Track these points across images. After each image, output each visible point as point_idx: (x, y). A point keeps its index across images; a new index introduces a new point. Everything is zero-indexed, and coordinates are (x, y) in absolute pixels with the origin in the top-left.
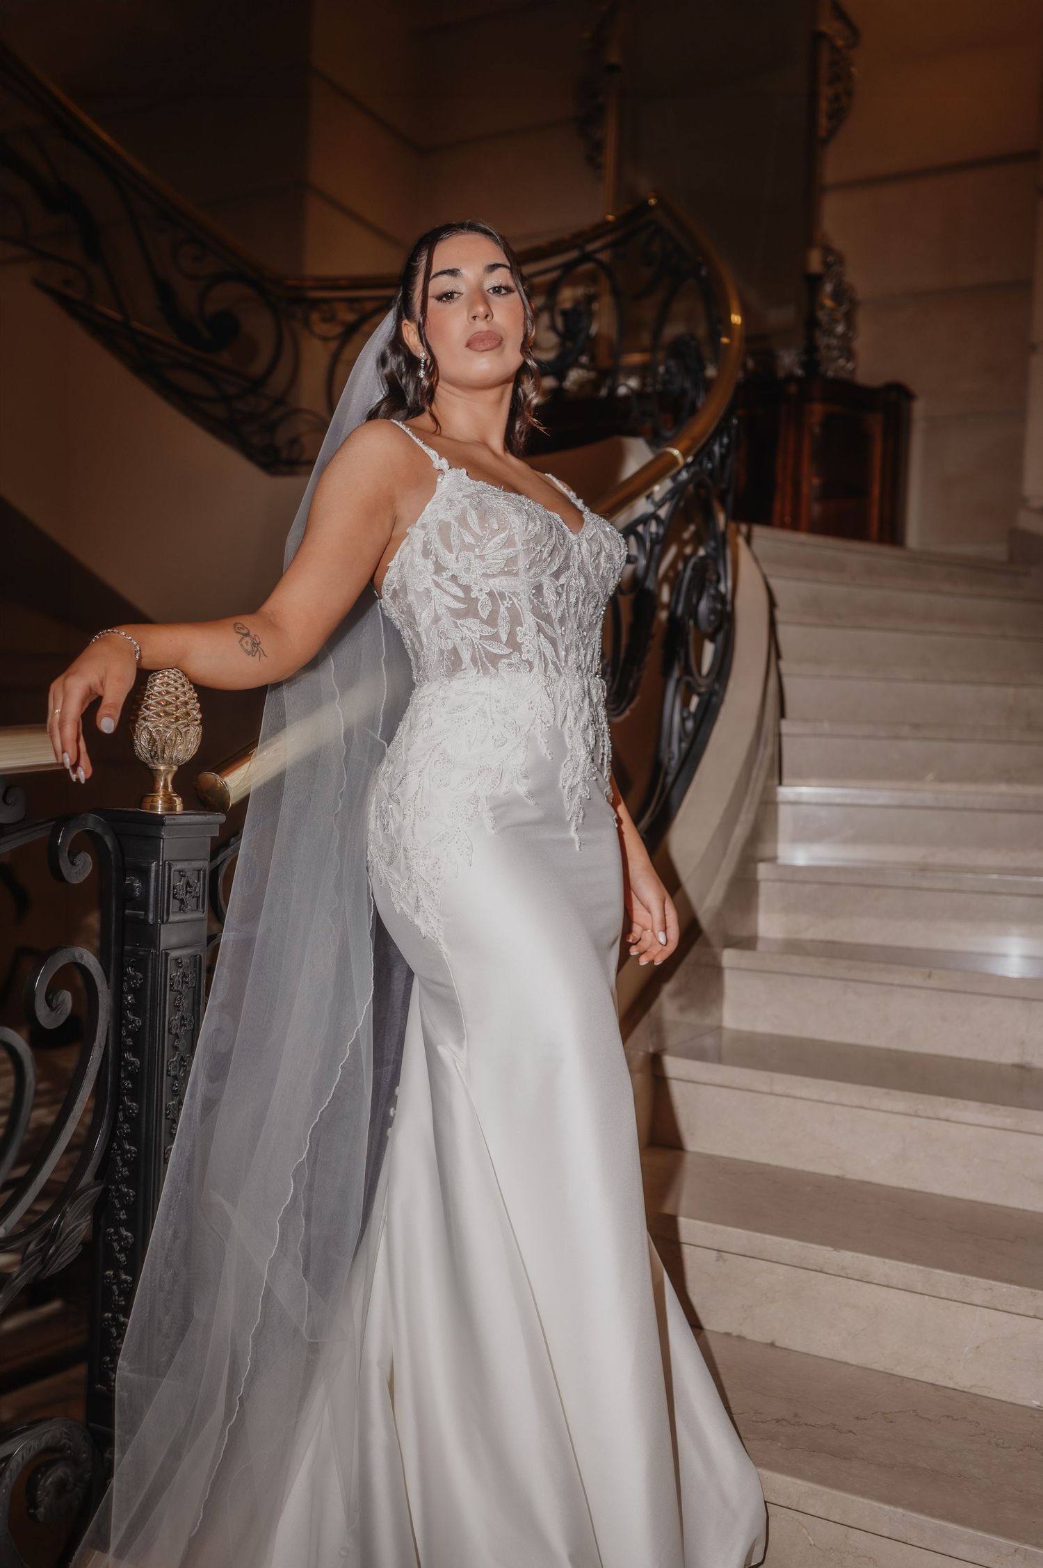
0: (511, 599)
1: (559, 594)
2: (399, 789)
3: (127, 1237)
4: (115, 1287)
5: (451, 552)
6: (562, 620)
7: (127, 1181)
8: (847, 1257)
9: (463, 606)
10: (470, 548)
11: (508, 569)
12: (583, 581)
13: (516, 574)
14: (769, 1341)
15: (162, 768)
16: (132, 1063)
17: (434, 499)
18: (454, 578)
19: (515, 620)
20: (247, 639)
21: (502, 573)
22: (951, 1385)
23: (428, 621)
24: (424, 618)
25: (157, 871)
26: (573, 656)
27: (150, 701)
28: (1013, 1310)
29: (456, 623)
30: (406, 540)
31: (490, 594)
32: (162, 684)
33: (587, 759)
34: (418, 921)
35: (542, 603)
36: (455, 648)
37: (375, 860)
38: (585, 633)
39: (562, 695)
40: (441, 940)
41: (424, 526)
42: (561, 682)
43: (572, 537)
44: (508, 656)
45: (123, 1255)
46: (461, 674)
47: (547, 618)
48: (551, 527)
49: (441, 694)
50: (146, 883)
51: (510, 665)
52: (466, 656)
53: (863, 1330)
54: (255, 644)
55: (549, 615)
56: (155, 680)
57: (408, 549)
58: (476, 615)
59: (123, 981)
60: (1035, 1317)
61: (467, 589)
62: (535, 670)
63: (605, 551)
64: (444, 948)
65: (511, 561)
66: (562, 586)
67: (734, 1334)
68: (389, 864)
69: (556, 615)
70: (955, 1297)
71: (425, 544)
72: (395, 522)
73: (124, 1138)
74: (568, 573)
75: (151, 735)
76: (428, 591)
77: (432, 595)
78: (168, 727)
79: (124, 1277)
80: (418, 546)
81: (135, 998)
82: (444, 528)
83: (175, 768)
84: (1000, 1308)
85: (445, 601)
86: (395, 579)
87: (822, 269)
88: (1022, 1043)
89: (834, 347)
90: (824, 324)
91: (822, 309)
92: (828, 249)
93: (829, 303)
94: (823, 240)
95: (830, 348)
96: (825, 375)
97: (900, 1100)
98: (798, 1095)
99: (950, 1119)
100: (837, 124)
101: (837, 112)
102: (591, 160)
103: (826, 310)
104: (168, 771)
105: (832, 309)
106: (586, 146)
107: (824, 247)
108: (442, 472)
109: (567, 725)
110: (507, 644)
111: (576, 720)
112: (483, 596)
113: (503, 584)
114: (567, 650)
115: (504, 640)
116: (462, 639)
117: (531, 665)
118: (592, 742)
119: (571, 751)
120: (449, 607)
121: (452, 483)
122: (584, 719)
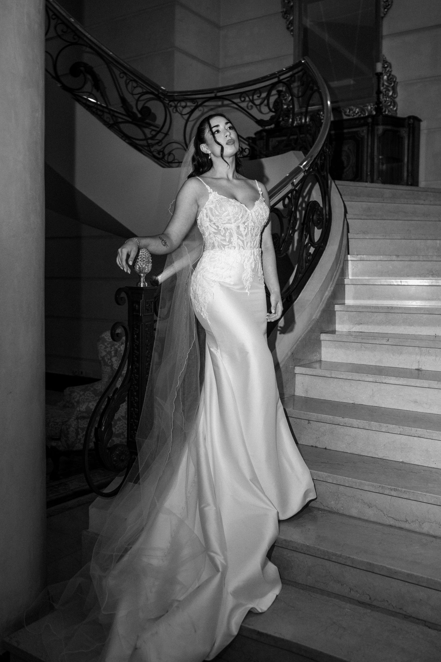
0: (230, 230)
1: (245, 228)
2: (196, 279)
4: (134, 413)
5: (213, 216)
6: (246, 235)
7: (136, 385)
8: (346, 420)
9: (217, 231)
10: (218, 216)
11: (229, 222)
12: (253, 224)
13: (231, 224)
15: (142, 275)
17: (208, 201)
18: (214, 224)
19: (231, 235)
20: (163, 242)
21: (227, 223)
22: (377, 457)
24: (207, 234)
25: (142, 302)
26: (249, 244)
28: (394, 432)
29: (214, 236)
30: (201, 212)
31: (224, 228)
32: (142, 252)
33: (251, 271)
34: (202, 314)
35: (239, 231)
36: (213, 242)
37: (191, 298)
38: (254, 238)
39: (244, 255)
40: (208, 320)
41: (206, 209)
42: (244, 252)
43: (249, 211)
44: (228, 245)
45: (136, 404)
46: (214, 249)
47: (241, 235)
48: (241, 209)
49: (208, 254)
50: (139, 305)
51: (229, 247)
52: (216, 244)
53: (352, 442)
54: (165, 243)
57: (202, 215)
58: (220, 234)
59: (134, 332)
60: (400, 434)
61: (218, 227)
62: (236, 249)
64: (209, 322)
65: (230, 220)
66: (246, 226)
67: (314, 446)
68: (194, 298)
69: (244, 234)
71: (206, 214)
72: (198, 206)
73: (135, 373)
74: (248, 222)
75: (140, 267)
76: (208, 226)
77: (209, 228)
78: (143, 264)
79: (136, 410)
81: (137, 336)
82: (211, 209)
83: (145, 275)
84: (390, 432)
85: (212, 229)
86: (200, 222)
87: (383, 70)
88: (419, 362)
89: (388, 102)
90: (384, 92)
91: (383, 86)
92: (385, 62)
93: (386, 83)
94: (383, 58)
95: (387, 102)
96: (384, 113)
97: (371, 377)
98: (340, 378)
99: (387, 383)
100: (387, 10)
101: (387, 6)
102: (288, 28)
103: (385, 86)
104: (143, 276)
105: (387, 86)
106: (286, 23)
107: (384, 61)
108: (211, 193)
109: (245, 263)
110: (228, 242)
111: (248, 261)
112: (222, 229)
113: (228, 226)
114: (247, 243)
115: (227, 241)
116: (216, 240)
117: (235, 247)
118: (253, 266)
119: (246, 270)
120: (213, 231)
121: (213, 196)
122: (251, 261)
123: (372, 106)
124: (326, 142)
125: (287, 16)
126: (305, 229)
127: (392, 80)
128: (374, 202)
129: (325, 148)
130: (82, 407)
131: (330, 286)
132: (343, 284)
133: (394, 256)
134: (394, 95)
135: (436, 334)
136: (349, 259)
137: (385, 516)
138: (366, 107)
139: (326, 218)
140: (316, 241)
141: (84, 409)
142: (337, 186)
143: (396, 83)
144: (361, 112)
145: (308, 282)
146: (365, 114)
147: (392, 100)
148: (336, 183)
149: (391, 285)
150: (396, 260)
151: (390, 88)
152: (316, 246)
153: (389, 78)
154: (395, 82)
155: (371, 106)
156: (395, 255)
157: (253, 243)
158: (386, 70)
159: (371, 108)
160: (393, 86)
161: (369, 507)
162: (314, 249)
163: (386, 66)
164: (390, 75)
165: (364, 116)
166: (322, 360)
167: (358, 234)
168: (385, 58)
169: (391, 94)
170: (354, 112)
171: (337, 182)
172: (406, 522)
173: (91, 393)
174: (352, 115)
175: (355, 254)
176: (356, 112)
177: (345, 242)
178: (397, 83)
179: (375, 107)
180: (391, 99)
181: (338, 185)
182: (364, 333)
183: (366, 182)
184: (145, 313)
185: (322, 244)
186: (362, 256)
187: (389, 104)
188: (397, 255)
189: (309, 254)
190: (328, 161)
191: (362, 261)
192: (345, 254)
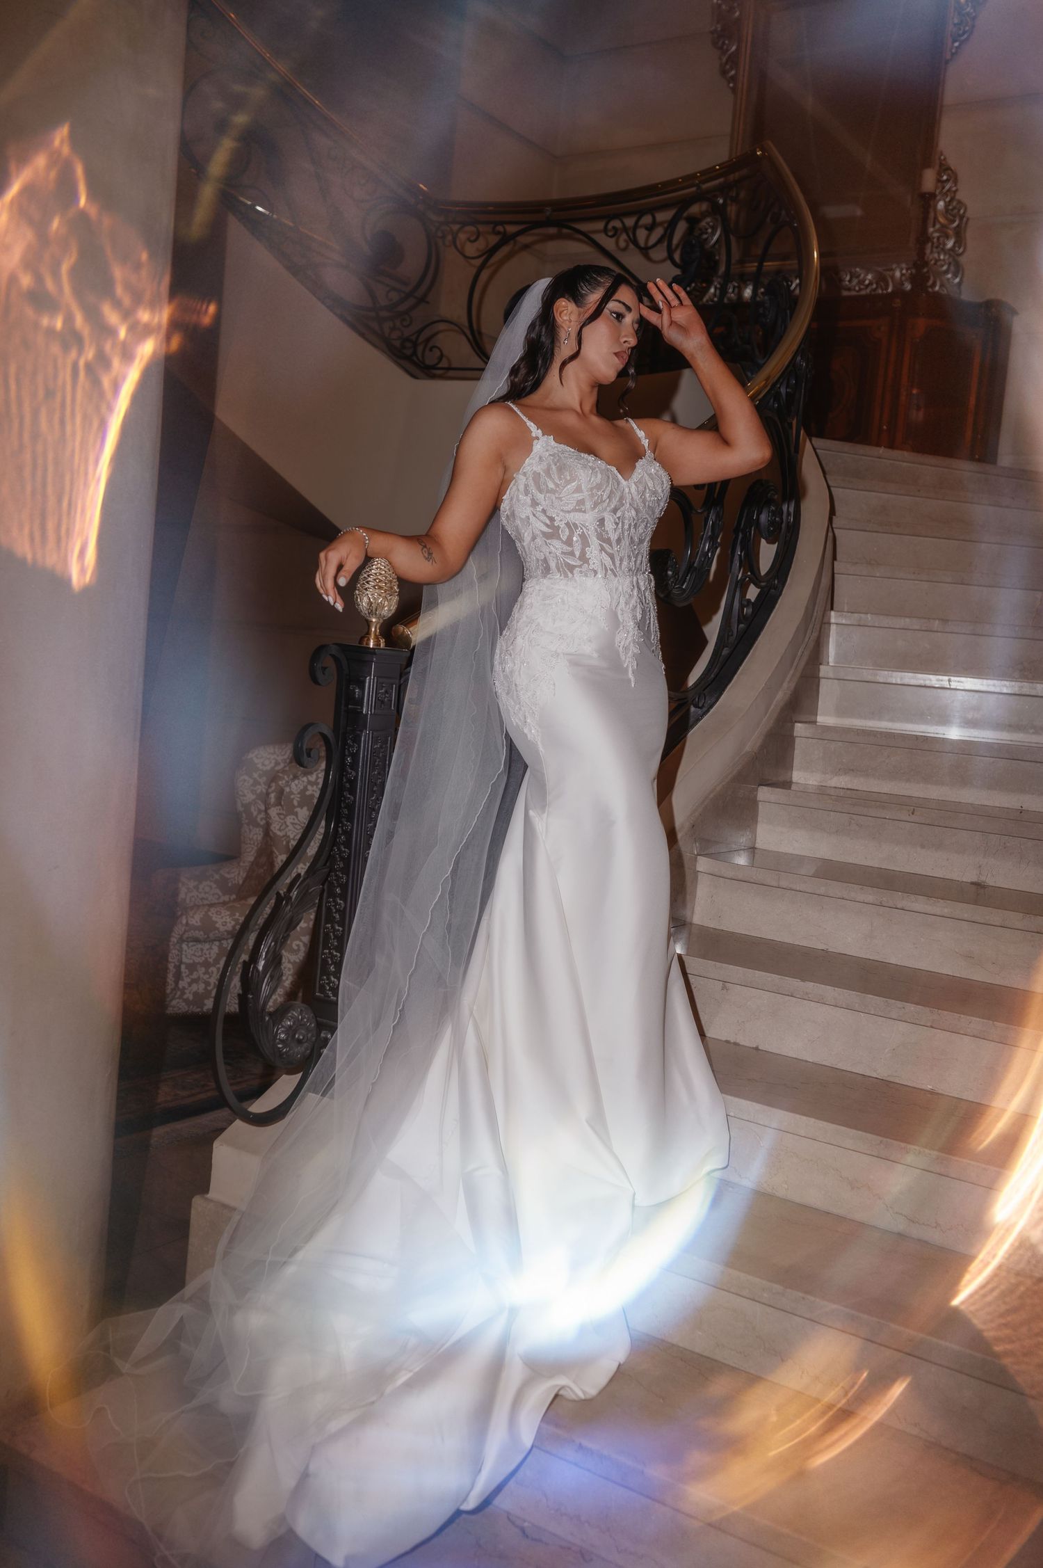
0: (581, 529)
1: (617, 524)
2: (512, 647)
3: (340, 903)
4: (331, 934)
5: (541, 493)
6: (619, 541)
7: (342, 870)
8: (810, 986)
9: (550, 531)
10: (552, 491)
11: (580, 507)
12: (633, 513)
13: (584, 512)
14: (754, 1046)
15: (374, 620)
16: (349, 798)
17: (531, 456)
18: (544, 511)
19: (585, 543)
20: (425, 549)
21: (575, 510)
22: (875, 1075)
23: (529, 538)
24: (527, 537)
25: (370, 682)
26: (625, 563)
27: (370, 579)
28: (918, 1022)
29: (546, 542)
30: (513, 482)
31: (568, 524)
32: (377, 568)
33: (635, 627)
34: (526, 731)
35: (604, 531)
36: (545, 558)
37: (499, 691)
38: (635, 547)
39: (617, 589)
40: (539, 743)
41: (525, 474)
42: (616, 581)
43: (623, 482)
44: (580, 566)
45: (337, 915)
46: (550, 576)
47: (608, 541)
48: (609, 477)
49: (537, 587)
50: (363, 689)
51: (581, 572)
52: (553, 564)
53: (819, 1038)
54: (431, 555)
55: (609, 539)
56: (372, 566)
57: (514, 488)
58: (559, 538)
59: (345, 749)
60: (932, 1027)
61: (552, 519)
62: (597, 576)
63: (649, 488)
64: (541, 748)
65: (581, 502)
66: (619, 518)
67: (732, 1041)
68: (508, 694)
69: (614, 537)
70: (880, 1014)
71: (525, 486)
72: (506, 469)
73: (342, 844)
74: (622, 509)
75: (370, 599)
76: (528, 518)
77: (530, 521)
78: (380, 595)
79: (337, 928)
80: (522, 487)
81: (352, 759)
82: (536, 477)
83: (381, 621)
84: (909, 1021)
85: (539, 526)
86: (507, 508)
87: (936, 188)
88: (980, 867)
89: (943, 263)
90: (935, 240)
91: (934, 226)
92: (944, 168)
93: (941, 220)
94: (940, 158)
95: (939, 263)
96: (930, 290)
97: (870, 894)
98: (798, 889)
99: (906, 908)
100: (960, 45)
101: (961, 36)
102: (724, 73)
103: (938, 226)
104: (377, 623)
105: (943, 226)
106: (720, 59)
107: (941, 165)
108: (537, 438)
109: (619, 608)
110: (580, 558)
111: (626, 603)
112: (562, 525)
113: (576, 517)
114: (621, 560)
115: (577, 556)
116: (550, 553)
117: (596, 572)
118: (639, 616)
119: (622, 623)
120: (541, 531)
121: (544, 445)
122: (633, 602)
123: (904, 271)
124: (803, 346)
125: (724, 43)
126: (739, 542)
127: (956, 211)
128: (895, 494)
129: (799, 358)
130: (193, 917)
131: (788, 679)
132: (816, 678)
133: (937, 622)
134: (957, 249)
135: (1022, 807)
136: (833, 620)
137: (888, 1210)
138: (891, 273)
139: (788, 523)
140: (763, 573)
141: (197, 922)
142: (818, 451)
143: (965, 219)
144: (877, 283)
145: (741, 668)
146: (887, 289)
147: (951, 260)
148: (813, 442)
149: (925, 686)
150: (939, 630)
151: (951, 232)
152: (763, 584)
153: (950, 207)
154: (962, 218)
155: (902, 270)
156: (939, 619)
157: (633, 559)
158: (943, 188)
159: (902, 275)
160: (958, 226)
161: (853, 1188)
162: (759, 590)
163: (945, 178)
164: (952, 199)
165: (885, 292)
166: (757, 846)
167: (857, 563)
168: (945, 159)
169: (950, 244)
170: (861, 282)
171: (817, 442)
172: (936, 1227)
173: (214, 886)
174: (857, 288)
175: (846, 610)
176: (867, 282)
177: (825, 581)
178: (968, 219)
179: (911, 274)
180: (950, 255)
181: (819, 449)
182: (855, 792)
183: (878, 445)
184: (375, 709)
185: (776, 582)
186: (862, 615)
187: (945, 268)
188: (942, 620)
189: (745, 603)
190: (803, 391)
191: (862, 627)
192: (825, 607)
